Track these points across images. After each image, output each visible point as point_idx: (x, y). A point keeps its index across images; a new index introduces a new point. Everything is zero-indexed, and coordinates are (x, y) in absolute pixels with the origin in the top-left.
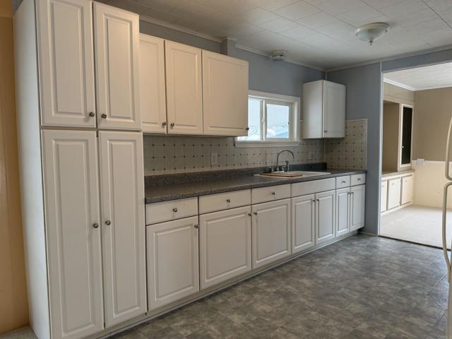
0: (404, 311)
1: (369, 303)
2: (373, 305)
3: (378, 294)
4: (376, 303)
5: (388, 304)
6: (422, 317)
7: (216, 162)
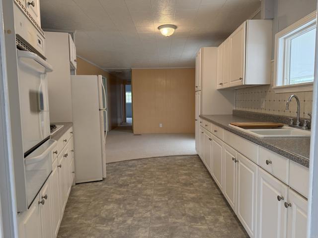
0: (126, 200)
1: (145, 197)
2: (143, 197)
3: (145, 205)
4: (142, 198)
5: (136, 201)
6: (116, 200)
7: (263, 106)
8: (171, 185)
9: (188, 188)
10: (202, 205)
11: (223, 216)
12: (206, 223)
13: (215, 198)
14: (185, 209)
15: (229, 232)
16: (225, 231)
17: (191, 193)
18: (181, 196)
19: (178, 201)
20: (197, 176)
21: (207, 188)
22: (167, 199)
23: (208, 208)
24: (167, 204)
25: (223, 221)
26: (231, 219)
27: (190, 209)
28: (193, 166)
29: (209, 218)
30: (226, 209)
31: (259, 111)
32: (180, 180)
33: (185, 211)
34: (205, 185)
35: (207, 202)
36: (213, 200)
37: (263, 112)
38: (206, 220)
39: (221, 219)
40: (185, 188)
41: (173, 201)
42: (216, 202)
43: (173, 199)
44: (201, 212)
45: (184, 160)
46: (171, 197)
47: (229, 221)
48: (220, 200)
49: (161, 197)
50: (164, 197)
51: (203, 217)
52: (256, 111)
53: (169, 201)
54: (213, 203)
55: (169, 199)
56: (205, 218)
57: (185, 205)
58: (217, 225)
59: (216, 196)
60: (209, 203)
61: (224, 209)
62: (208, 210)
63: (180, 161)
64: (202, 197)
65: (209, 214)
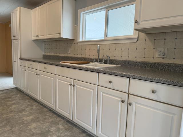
7: (69, 52)
8: (6, 115)
9: (23, 113)
10: (42, 122)
11: (61, 124)
12: (53, 134)
13: (47, 114)
14: (31, 130)
15: (70, 133)
16: (68, 133)
17: (28, 116)
18: (21, 121)
19: (21, 126)
20: (25, 103)
21: (38, 109)
22: (10, 128)
23: (47, 122)
24: (13, 132)
25: (63, 127)
26: (66, 124)
27: (35, 128)
28: (17, 96)
29: (53, 129)
30: (59, 119)
31: (66, 55)
32: (12, 109)
33: (32, 131)
34: (34, 107)
35: (45, 119)
36: (47, 116)
37: (69, 55)
38: (52, 132)
39: (61, 127)
40: (21, 114)
41: (17, 128)
42: (50, 116)
43: (15, 126)
44: (45, 127)
45: (6, 93)
46: (13, 124)
47: (66, 126)
48: (51, 114)
49: (3, 129)
50: (5, 127)
51: (48, 130)
52: (63, 55)
53: (13, 129)
54: (49, 118)
55: (12, 127)
56: (50, 130)
57: (29, 127)
58: (61, 132)
59: (47, 112)
60: (46, 119)
61: (57, 119)
62: (48, 124)
63: (3, 95)
64: (38, 116)
65: (51, 127)
